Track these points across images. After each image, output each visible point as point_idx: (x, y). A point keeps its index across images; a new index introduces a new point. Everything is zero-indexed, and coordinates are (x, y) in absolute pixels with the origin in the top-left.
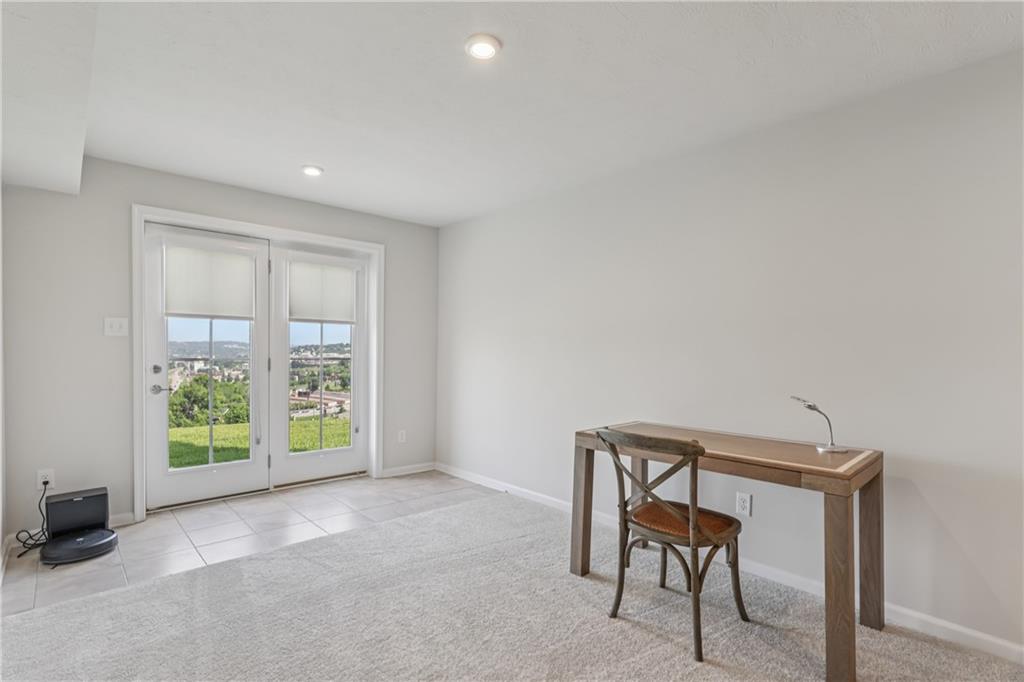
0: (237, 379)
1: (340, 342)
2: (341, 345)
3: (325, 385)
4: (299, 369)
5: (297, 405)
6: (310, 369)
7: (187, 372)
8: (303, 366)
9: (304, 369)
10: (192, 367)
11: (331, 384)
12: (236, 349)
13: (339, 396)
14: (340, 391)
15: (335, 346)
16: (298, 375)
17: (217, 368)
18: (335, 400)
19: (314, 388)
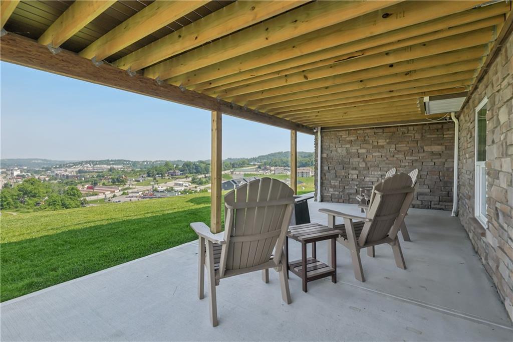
0: (45, 180)
1: (107, 159)
2: (108, 160)
3: (102, 182)
4: (83, 174)
5: (86, 194)
6: (90, 174)
7: (9, 177)
8: (86, 172)
9: (87, 174)
10: (12, 174)
11: (106, 182)
12: (41, 163)
13: (111, 188)
14: (111, 185)
15: (104, 161)
16: (83, 177)
17: (29, 174)
18: (109, 191)
19: (95, 184)
